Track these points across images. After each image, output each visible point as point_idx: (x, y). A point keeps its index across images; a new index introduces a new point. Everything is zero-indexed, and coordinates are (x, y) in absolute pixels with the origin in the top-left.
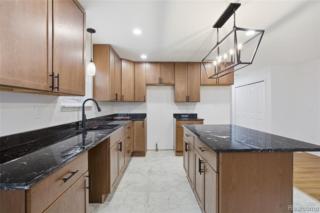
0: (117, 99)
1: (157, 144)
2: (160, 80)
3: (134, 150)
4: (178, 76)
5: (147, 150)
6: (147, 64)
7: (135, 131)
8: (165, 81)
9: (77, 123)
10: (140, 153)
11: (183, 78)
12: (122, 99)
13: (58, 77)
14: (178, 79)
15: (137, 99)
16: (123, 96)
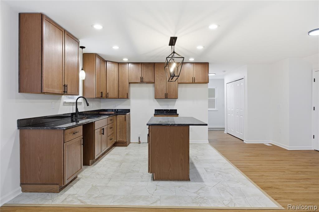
0: (102, 96)
1: (139, 137)
2: (142, 78)
3: (117, 141)
4: (158, 76)
5: (130, 143)
6: (130, 64)
7: (118, 124)
8: (145, 80)
9: (72, 114)
10: (123, 143)
11: (162, 77)
12: (107, 96)
13: (67, 86)
14: (157, 78)
15: (120, 96)
16: (108, 93)
